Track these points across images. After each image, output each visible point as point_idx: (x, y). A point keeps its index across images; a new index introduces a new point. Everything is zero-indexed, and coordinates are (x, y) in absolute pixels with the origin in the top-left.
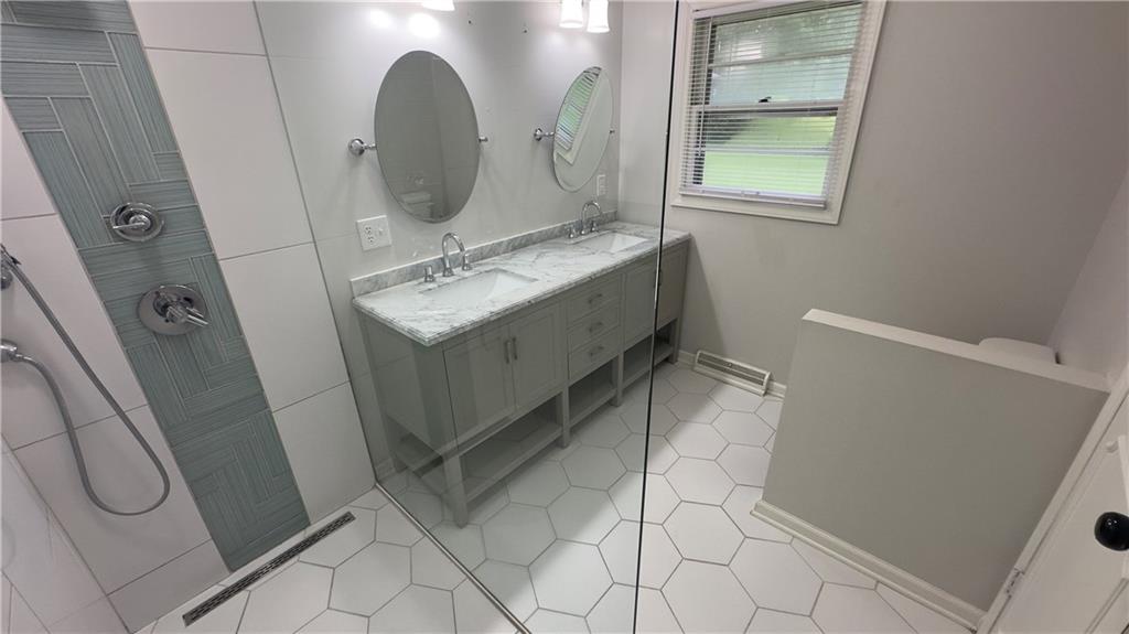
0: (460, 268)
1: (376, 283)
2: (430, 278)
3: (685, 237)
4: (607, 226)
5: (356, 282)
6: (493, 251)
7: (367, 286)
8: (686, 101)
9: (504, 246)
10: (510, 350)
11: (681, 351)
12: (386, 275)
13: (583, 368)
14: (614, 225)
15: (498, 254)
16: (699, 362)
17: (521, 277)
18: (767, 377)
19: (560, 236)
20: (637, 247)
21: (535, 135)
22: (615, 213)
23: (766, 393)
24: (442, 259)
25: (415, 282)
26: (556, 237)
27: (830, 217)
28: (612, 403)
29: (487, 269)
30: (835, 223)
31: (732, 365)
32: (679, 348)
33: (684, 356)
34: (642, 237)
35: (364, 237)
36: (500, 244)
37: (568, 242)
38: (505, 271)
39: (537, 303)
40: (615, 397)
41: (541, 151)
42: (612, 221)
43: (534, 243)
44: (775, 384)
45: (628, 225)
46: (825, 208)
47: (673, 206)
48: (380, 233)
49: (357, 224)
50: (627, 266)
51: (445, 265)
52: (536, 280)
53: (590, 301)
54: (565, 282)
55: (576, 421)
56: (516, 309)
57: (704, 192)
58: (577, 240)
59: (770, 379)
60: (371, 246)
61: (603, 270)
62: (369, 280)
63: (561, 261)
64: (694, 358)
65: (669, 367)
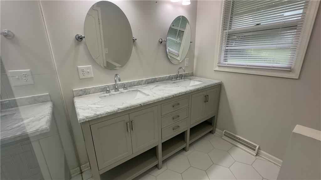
0: (123, 89)
1: (85, 92)
2: (108, 91)
3: (219, 83)
4: (188, 77)
5: (75, 91)
6: (139, 83)
7: (80, 93)
8: (221, 28)
9: (144, 82)
10: (130, 126)
11: (217, 129)
12: (89, 89)
13: (170, 135)
14: (191, 77)
15: (141, 85)
16: (224, 135)
17: (144, 94)
18: (257, 147)
19: (169, 80)
20: (197, 85)
21: (159, 41)
22: (192, 73)
23: (257, 155)
24: (115, 84)
25: (103, 93)
26: (167, 80)
27: (295, 75)
28: (184, 149)
29: (133, 90)
30: (297, 78)
31: (240, 139)
32: (216, 128)
33: (218, 131)
34: (201, 82)
35: (81, 73)
36: (142, 81)
37: (171, 82)
38: (140, 91)
39: (144, 106)
40: (186, 147)
41: (162, 47)
42: (191, 76)
43: (157, 82)
44: (262, 151)
45: (197, 77)
46: (290, 71)
47: (215, 70)
48: (88, 72)
49: (77, 67)
50: (191, 92)
51: (116, 87)
52: (149, 95)
53: (173, 106)
54: (160, 97)
55: (165, 158)
56: (132, 108)
57: (228, 64)
58: (175, 81)
59: (259, 149)
60: (83, 77)
61: (180, 93)
62: (81, 90)
63: (164, 89)
64: (222, 133)
65: (211, 136)
